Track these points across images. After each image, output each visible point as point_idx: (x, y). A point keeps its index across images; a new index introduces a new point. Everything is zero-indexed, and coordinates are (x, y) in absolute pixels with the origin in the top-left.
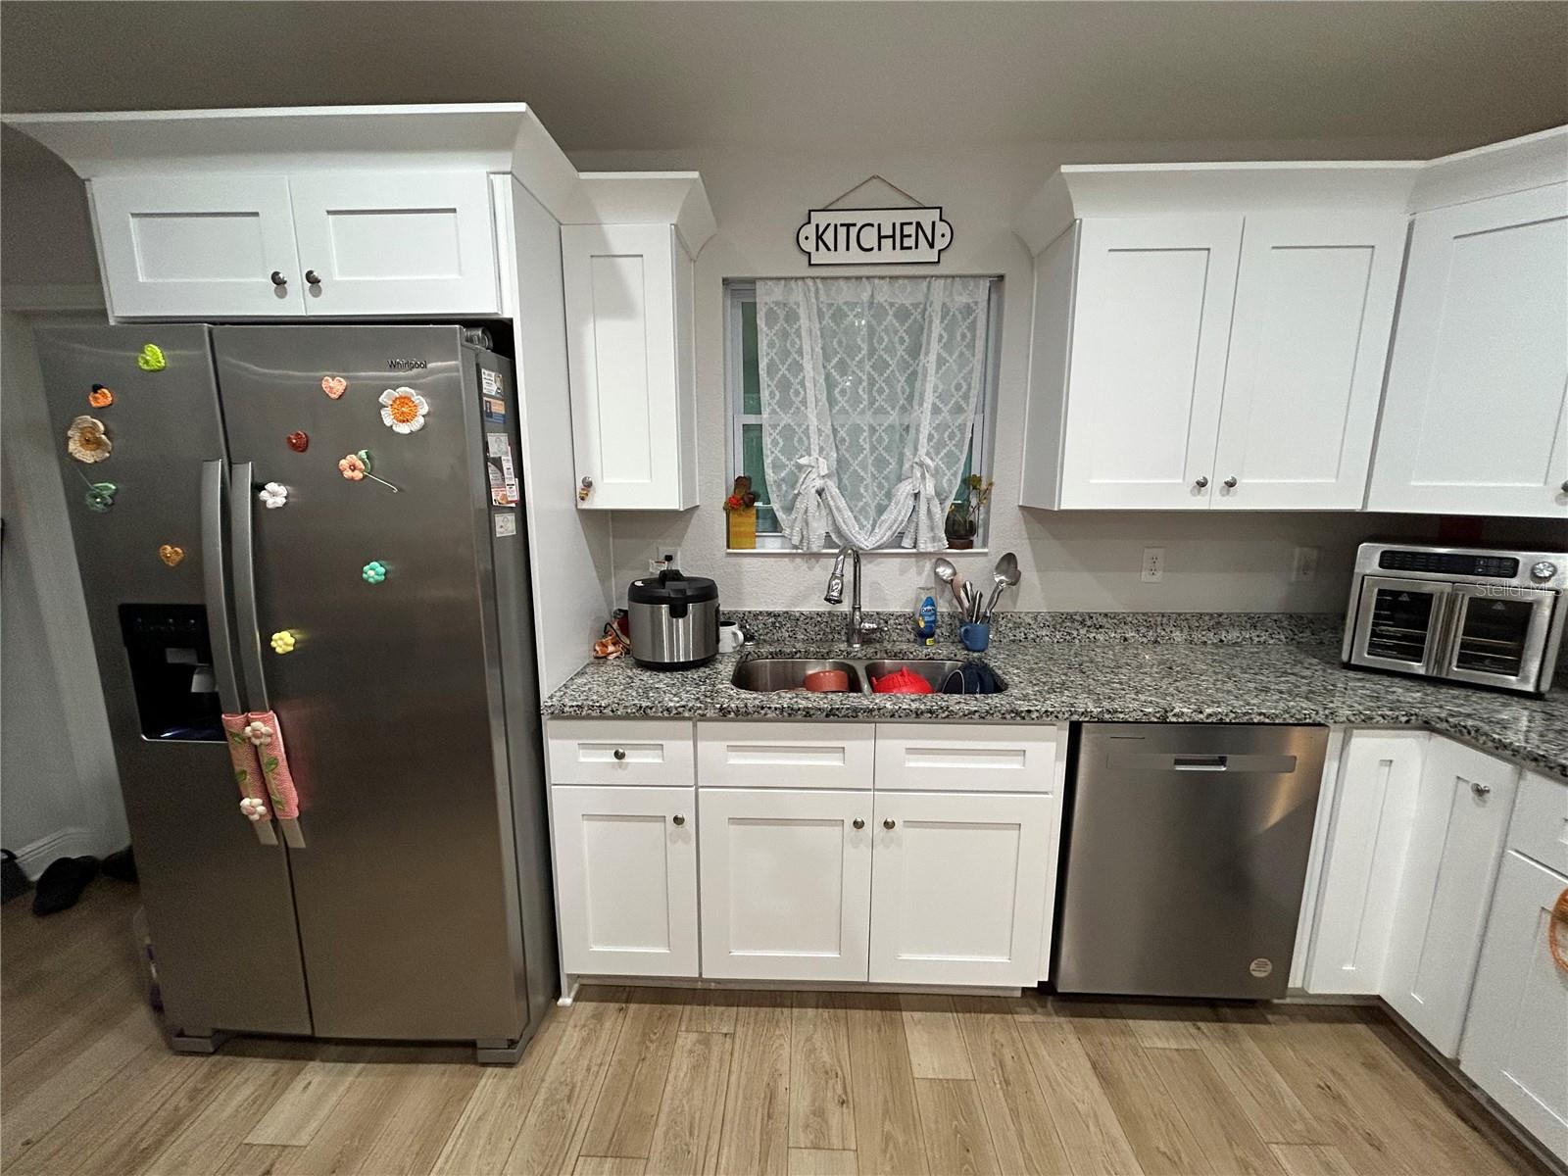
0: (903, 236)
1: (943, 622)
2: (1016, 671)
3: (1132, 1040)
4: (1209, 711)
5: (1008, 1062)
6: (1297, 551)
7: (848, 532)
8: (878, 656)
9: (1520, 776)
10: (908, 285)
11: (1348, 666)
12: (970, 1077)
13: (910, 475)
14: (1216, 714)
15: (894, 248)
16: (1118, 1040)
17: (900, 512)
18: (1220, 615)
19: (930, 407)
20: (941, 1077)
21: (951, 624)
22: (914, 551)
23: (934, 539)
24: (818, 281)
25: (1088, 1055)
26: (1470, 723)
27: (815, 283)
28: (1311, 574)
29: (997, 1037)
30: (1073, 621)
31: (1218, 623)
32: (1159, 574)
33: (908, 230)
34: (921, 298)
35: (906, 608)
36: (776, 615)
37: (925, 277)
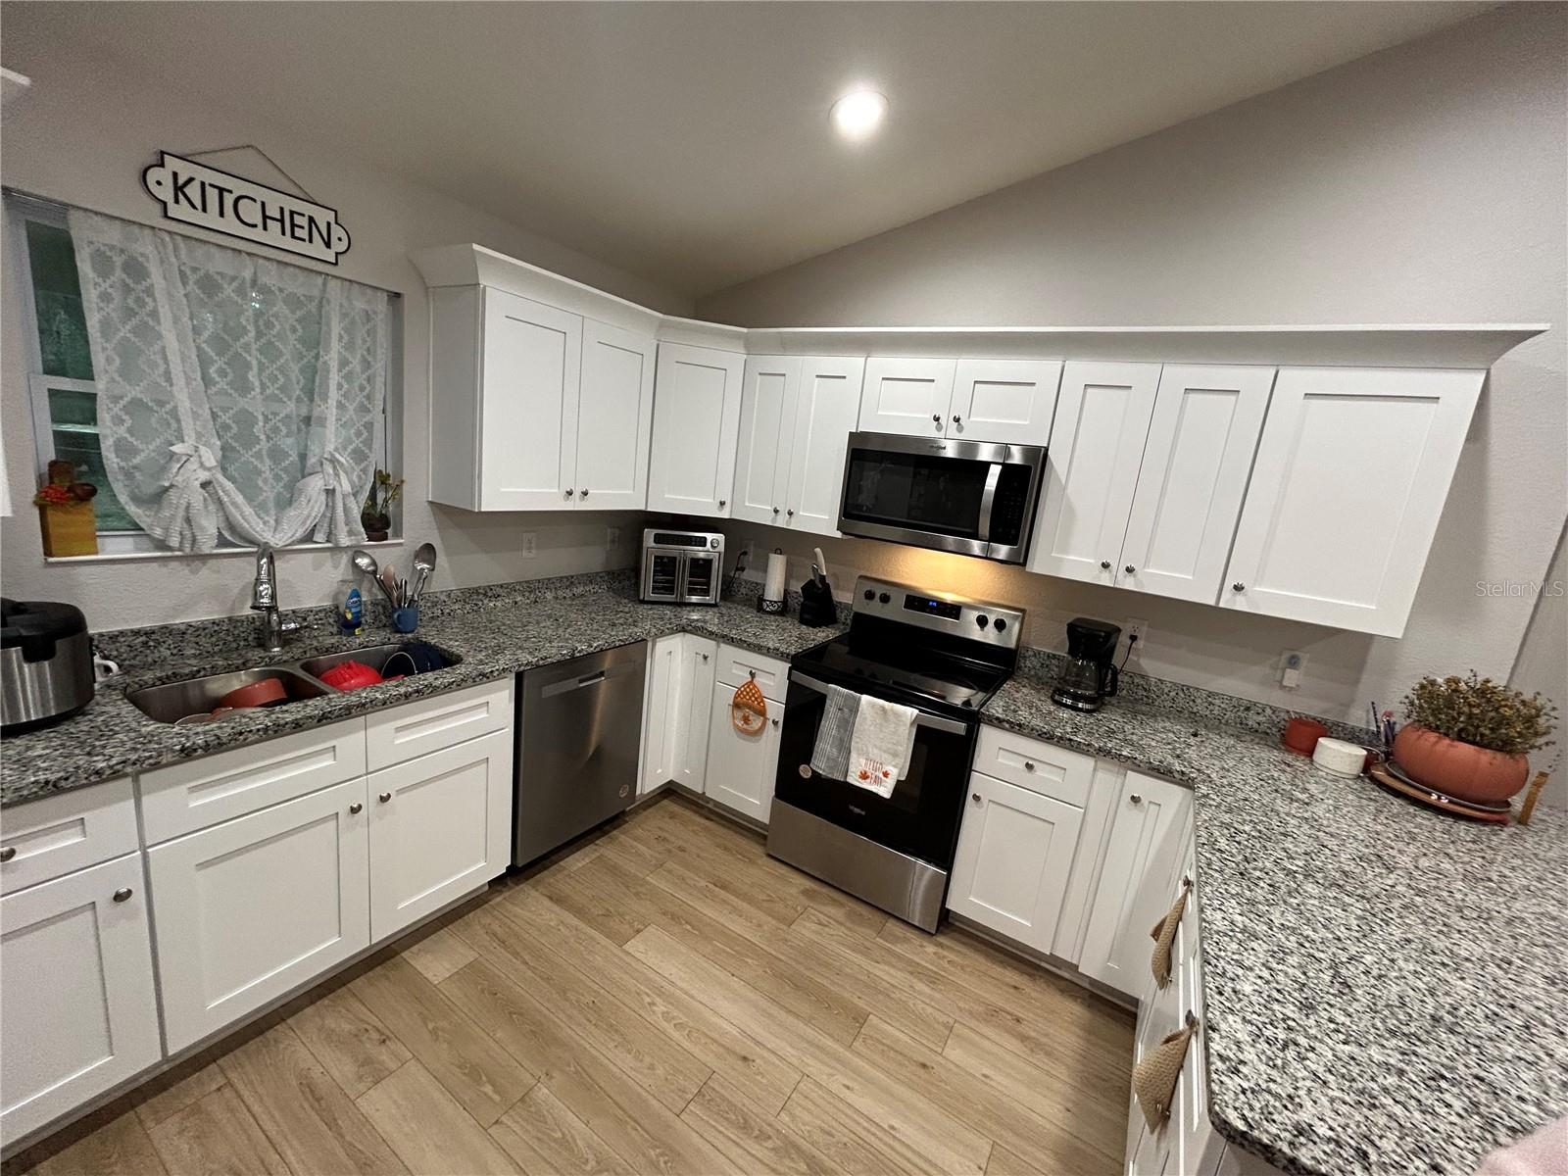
0: (293, 226)
1: (366, 611)
2: (457, 643)
3: (566, 872)
4: (595, 645)
5: (499, 931)
6: (609, 530)
7: (251, 530)
8: (308, 655)
9: (718, 646)
10: (301, 276)
11: (643, 602)
12: (478, 956)
13: (320, 470)
14: (599, 646)
15: (283, 233)
16: (559, 876)
17: (313, 508)
18: (572, 577)
19: (335, 404)
20: (456, 970)
21: (374, 612)
22: (330, 545)
23: (351, 533)
24: (178, 238)
25: (544, 895)
26: (699, 624)
27: (172, 239)
28: (617, 544)
29: (483, 922)
30: (478, 594)
31: (572, 583)
32: (534, 551)
33: (298, 220)
34: (316, 292)
35: (323, 602)
36: (149, 633)
37: (320, 273)
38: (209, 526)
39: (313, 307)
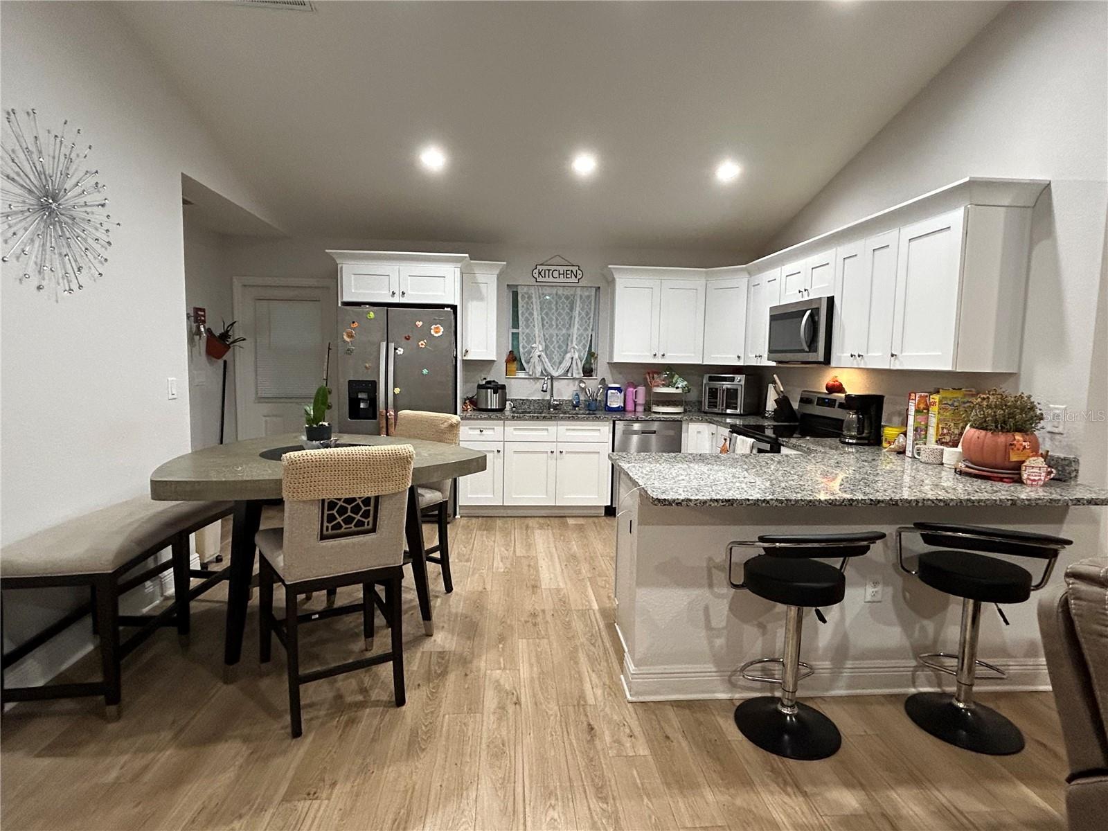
7: (549, 370)
10: (569, 289)
11: (703, 412)
13: (570, 351)
14: (651, 418)
17: (567, 364)
19: (576, 328)
22: (572, 377)
23: (579, 373)
24: (539, 287)
34: (573, 293)
35: (569, 397)
36: (523, 400)
37: (573, 287)
38: (539, 369)
39: (572, 298)
